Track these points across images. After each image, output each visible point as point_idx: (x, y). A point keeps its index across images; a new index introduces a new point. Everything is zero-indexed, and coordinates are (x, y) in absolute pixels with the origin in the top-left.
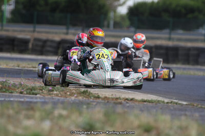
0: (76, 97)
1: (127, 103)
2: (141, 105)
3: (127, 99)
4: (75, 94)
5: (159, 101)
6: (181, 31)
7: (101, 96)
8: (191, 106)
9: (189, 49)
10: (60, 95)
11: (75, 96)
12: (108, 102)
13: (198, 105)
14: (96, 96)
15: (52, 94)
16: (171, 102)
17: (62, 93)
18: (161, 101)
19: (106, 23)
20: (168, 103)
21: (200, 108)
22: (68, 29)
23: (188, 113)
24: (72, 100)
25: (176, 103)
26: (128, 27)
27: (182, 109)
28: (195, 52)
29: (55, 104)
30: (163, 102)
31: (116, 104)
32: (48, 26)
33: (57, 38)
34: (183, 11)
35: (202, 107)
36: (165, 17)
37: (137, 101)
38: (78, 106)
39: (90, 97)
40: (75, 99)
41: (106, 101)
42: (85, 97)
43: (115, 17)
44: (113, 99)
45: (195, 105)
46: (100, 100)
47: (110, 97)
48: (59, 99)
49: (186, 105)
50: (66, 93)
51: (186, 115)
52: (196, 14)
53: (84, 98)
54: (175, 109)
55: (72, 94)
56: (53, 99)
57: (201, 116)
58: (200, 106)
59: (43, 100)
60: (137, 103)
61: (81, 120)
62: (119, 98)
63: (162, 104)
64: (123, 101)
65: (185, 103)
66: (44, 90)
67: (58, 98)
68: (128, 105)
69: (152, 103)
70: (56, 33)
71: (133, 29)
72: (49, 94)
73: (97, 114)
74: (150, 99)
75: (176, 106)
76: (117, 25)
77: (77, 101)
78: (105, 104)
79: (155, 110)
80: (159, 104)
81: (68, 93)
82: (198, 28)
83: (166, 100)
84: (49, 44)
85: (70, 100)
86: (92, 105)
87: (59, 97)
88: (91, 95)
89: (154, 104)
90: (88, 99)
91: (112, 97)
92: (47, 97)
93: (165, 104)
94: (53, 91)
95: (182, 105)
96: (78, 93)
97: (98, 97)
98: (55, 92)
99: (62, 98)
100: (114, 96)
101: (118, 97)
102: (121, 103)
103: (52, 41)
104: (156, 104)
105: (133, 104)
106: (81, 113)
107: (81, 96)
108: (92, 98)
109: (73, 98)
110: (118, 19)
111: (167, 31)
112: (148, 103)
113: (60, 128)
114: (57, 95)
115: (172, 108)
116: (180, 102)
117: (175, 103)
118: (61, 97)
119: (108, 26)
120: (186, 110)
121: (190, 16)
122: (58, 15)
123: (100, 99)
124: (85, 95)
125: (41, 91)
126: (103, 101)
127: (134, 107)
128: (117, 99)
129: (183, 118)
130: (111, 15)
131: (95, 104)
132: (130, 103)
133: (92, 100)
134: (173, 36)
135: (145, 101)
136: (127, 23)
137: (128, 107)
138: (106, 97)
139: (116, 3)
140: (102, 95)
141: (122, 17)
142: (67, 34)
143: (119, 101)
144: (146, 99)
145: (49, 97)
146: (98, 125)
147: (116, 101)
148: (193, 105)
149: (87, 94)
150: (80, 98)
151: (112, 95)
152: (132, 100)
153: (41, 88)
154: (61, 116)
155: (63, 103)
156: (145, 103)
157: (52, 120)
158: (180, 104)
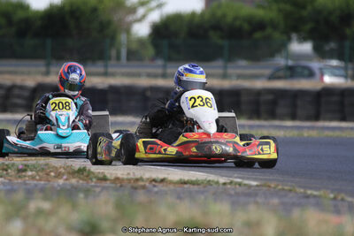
0: (66, 179)
1: (155, 186)
2: (179, 189)
3: (154, 180)
4: (63, 174)
5: (209, 181)
6: (243, 63)
7: (108, 176)
8: (264, 188)
9: (259, 93)
10: (38, 177)
11: (65, 177)
12: (121, 186)
13: (278, 185)
14: (101, 176)
15: (25, 176)
16: (231, 183)
17: (41, 174)
18: (213, 181)
19: (113, 53)
20: (224, 184)
21: (280, 190)
22: (48, 65)
23: (259, 200)
24: (59, 185)
25: (240, 184)
26: (153, 59)
27: (250, 193)
28: (270, 97)
29: (29, 193)
30: (217, 183)
31: (135, 188)
32: (13, 62)
33: (30, 82)
34: (246, 27)
35: (283, 189)
36: (215, 38)
37: (171, 182)
38: (69, 194)
39: (91, 179)
40: (63, 184)
41: (119, 185)
42: (80, 179)
43: (129, 41)
44: (129, 180)
45: (273, 186)
46: (108, 184)
47: (125, 177)
48: (36, 185)
49: (257, 186)
50: (48, 174)
51: (256, 203)
52: (269, 31)
53: (81, 182)
54: (237, 194)
55: (59, 175)
56: (26, 184)
57: (283, 204)
58: (280, 187)
59: (9, 187)
60: (172, 187)
61: (76, 217)
62: (141, 179)
63: (215, 186)
64: (147, 184)
65: (254, 183)
66: (9, 171)
67: (35, 182)
68: (156, 189)
69: (199, 185)
70: (29, 73)
71: (160, 62)
72: (20, 177)
73: (103, 206)
74: (194, 179)
75: (239, 189)
76: (133, 55)
77: (69, 187)
78: (116, 189)
79: (202, 197)
80: (209, 187)
81: (52, 174)
82: (272, 55)
83: (222, 180)
84: (16, 92)
85: (56, 185)
86: (95, 191)
87: (37, 180)
88: (91, 176)
89: (201, 186)
90: (88, 183)
91: (129, 177)
92: (16, 181)
93: (221, 186)
94: (25, 170)
95: (250, 186)
96: (69, 173)
97: (104, 179)
98: (30, 173)
99: (42, 182)
100: (131, 176)
101: (139, 176)
102: (144, 187)
103: (22, 88)
104: (205, 187)
105: (165, 188)
106: (74, 206)
107: (74, 178)
108: (94, 180)
109: (61, 182)
110: (134, 46)
111: (220, 63)
112: (192, 186)
113: (40, 231)
114: (33, 178)
115: (232, 192)
116: (246, 182)
117: (236, 183)
118: (40, 180)
119: (118, 58)
120: (256, 195)
121: (258, 35)
122: (30, 42)
123: (108, 182)
124: (82, 176)
125: (5, 172)
126: (113, 185)
127: (166, 194)
128: (137, 180)
129: (252, 208)
130: (123, 38)
131: (98, 190)
132: (160, 187)
133: (93, 184)
134: (230, 71)
135: (185, 183)
136: (151, 51)
137: (157, 193)
138: (117, 179)
139: (130, 18)
140: (111, 174)
141: (141, 41)
142: (47, 73)
143: (141, 183)
144: (186, 178)
145: (20, 181)
146: (105, 225)
147: (135, 185)
148: (269, 186)
149: (85, 174)
150: (74, 181)
151: (129, 174)
152: (163, 181)
153: (5, 167)
154: (40, 212)
155: (42, 190)
156: (186, 186)
157: (25, 219)
158: (245, 185)
